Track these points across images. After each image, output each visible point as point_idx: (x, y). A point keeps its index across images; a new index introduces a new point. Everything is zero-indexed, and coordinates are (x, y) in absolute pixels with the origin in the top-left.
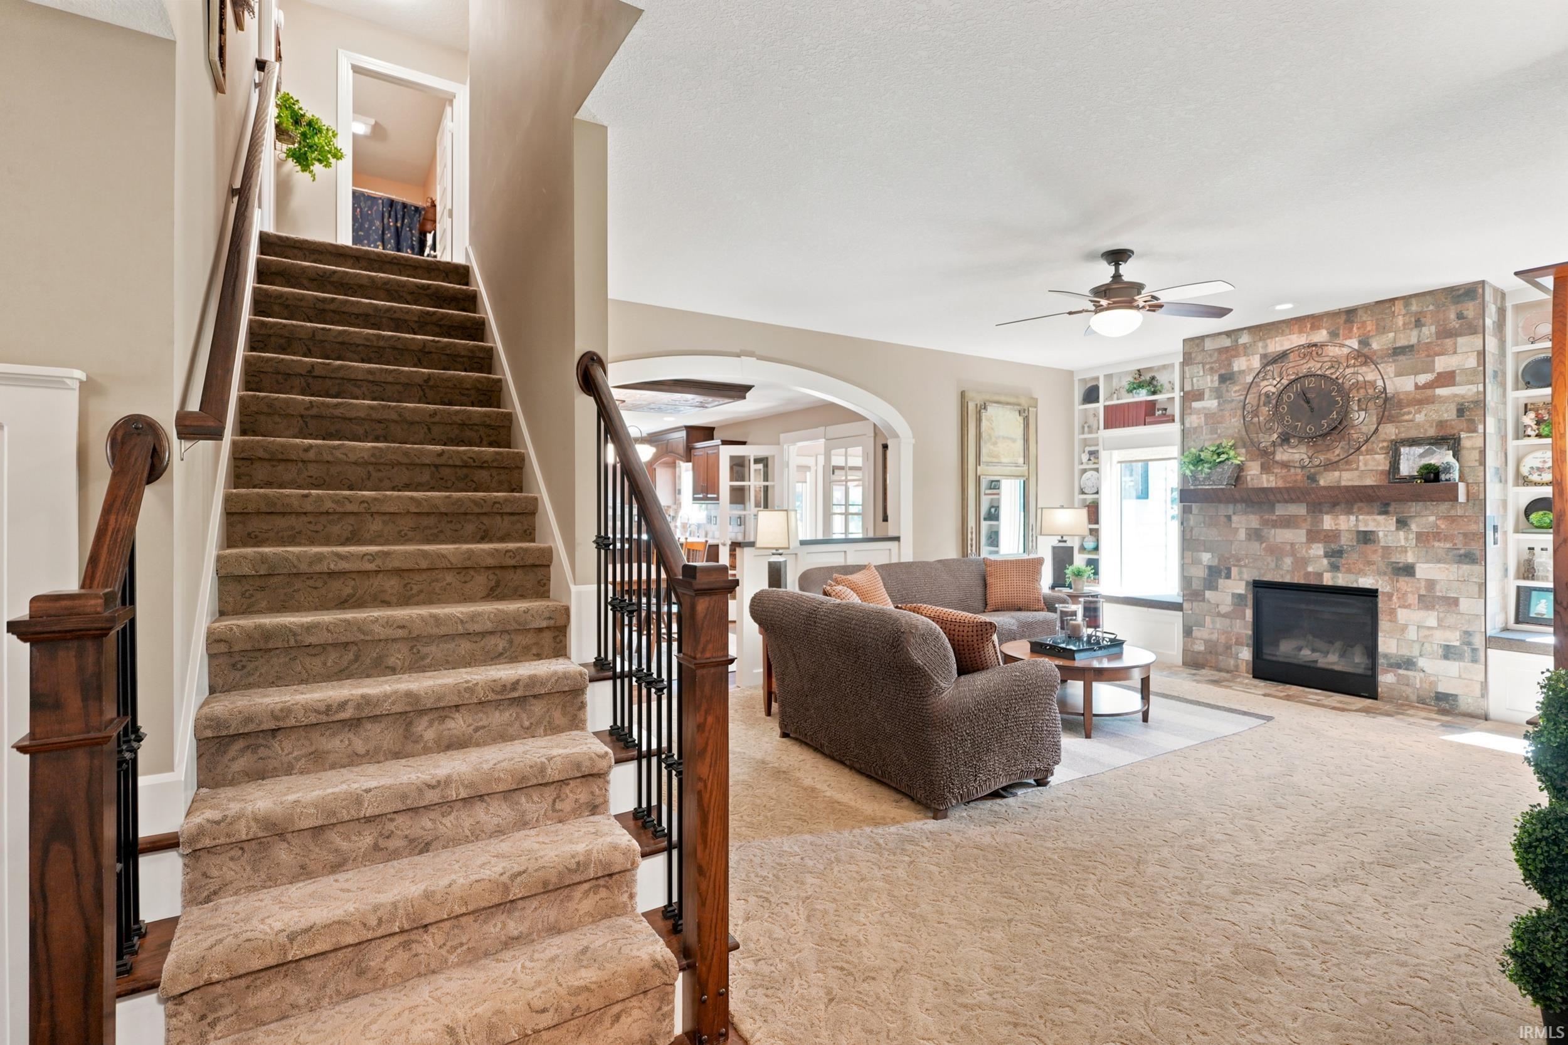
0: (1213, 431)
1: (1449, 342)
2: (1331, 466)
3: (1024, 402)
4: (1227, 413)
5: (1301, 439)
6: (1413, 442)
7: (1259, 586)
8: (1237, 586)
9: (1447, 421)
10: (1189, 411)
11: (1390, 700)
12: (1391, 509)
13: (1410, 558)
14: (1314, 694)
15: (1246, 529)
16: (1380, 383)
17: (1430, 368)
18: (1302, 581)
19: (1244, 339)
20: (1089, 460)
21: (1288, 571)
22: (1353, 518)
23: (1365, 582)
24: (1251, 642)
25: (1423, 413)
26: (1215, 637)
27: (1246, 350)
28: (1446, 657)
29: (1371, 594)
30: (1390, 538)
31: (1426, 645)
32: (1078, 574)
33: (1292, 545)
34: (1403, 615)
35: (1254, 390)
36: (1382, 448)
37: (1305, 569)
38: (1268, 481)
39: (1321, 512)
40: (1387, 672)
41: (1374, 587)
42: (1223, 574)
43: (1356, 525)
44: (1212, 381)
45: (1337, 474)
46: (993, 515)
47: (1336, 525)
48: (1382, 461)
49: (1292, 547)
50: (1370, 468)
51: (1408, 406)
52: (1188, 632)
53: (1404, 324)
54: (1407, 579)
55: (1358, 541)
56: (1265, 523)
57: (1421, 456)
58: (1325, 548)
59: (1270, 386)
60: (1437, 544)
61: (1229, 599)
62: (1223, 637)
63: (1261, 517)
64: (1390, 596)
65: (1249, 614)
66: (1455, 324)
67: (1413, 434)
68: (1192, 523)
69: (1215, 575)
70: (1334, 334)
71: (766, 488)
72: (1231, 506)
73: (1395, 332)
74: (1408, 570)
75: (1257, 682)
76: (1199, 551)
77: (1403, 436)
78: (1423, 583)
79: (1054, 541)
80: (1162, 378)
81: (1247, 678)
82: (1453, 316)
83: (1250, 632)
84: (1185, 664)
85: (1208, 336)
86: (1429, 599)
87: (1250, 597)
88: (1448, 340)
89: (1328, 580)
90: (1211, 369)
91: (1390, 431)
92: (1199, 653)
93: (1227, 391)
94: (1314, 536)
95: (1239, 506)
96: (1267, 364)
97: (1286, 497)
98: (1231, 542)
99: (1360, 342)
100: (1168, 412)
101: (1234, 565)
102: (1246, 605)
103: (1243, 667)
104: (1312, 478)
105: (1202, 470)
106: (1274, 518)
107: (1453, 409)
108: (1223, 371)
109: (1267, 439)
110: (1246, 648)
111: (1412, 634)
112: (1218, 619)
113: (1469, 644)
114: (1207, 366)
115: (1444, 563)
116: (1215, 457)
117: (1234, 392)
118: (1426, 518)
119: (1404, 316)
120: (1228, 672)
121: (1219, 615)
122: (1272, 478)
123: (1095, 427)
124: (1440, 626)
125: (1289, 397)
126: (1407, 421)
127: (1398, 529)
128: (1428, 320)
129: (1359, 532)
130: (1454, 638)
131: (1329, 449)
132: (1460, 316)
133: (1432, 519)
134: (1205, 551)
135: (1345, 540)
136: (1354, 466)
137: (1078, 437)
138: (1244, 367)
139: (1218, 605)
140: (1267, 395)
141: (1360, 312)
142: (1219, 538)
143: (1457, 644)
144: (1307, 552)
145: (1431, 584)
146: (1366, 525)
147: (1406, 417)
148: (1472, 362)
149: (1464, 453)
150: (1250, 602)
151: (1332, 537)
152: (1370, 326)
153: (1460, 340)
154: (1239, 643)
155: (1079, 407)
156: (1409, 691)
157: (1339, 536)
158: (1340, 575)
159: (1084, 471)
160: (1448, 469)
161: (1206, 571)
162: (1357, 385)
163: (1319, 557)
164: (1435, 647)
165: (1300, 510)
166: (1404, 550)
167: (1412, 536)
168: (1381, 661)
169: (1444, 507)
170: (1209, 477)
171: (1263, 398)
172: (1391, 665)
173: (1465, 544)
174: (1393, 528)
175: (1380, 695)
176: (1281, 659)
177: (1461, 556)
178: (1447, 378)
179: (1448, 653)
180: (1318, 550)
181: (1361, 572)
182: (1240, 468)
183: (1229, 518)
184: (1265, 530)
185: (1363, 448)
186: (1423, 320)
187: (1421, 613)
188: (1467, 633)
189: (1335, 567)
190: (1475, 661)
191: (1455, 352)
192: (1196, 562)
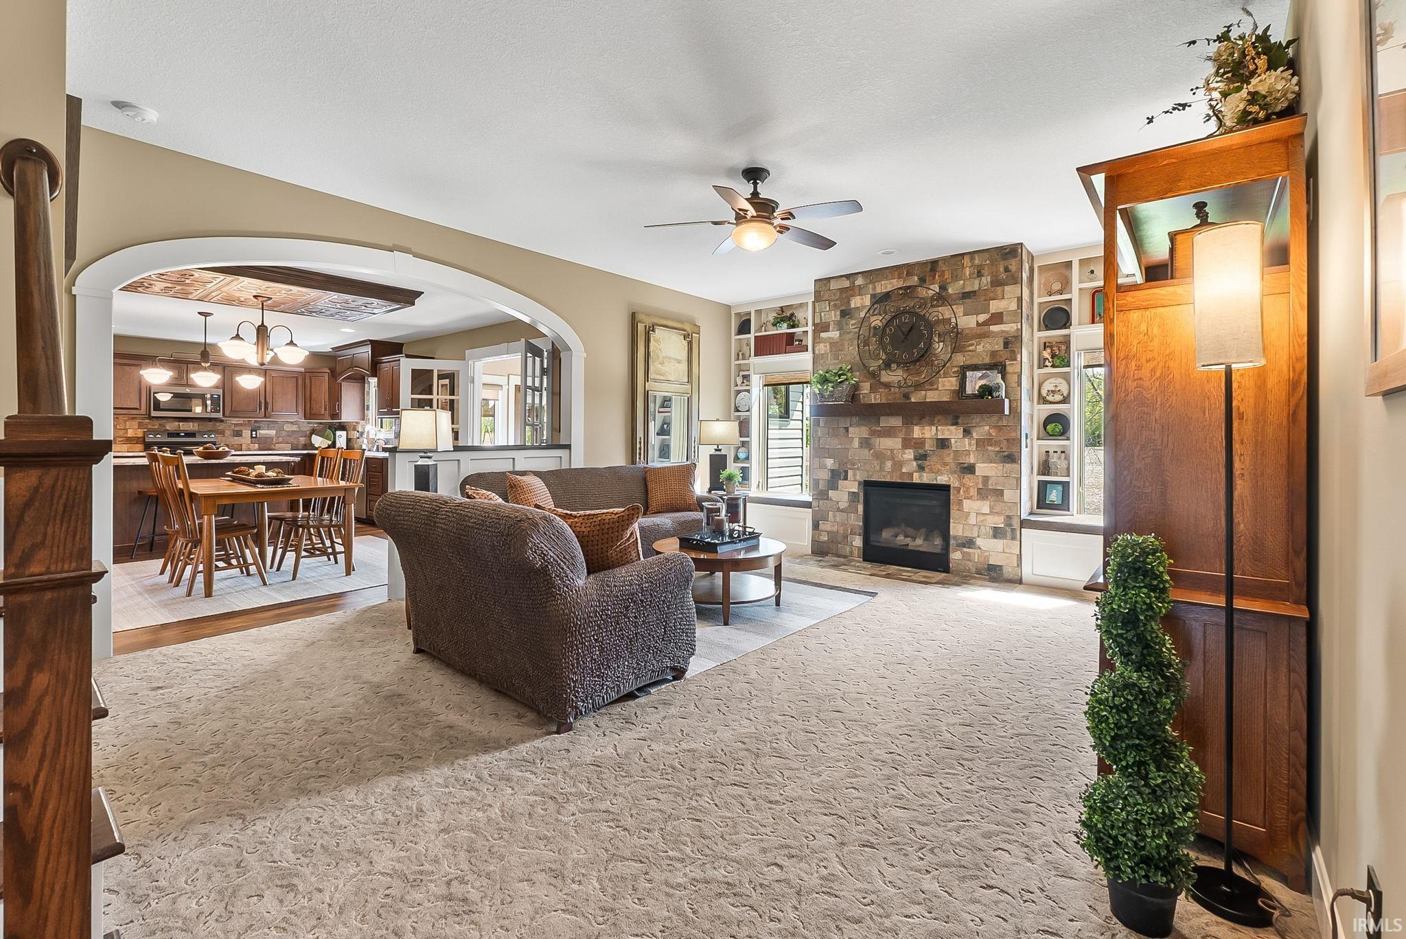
0: (836, 357)
1: (999, 289)
2: (918, 386)
3: (688, 328)
4: (846, 343)
5: (898, 364)
6: (975, 368)
7: (868, 485)
8: (852, 485)
9: (997, 351)
10: (818, 341)
11: (957, 573)
12: (960, 421)
13: (972, 460)
14: (907, 571)
15: (859, 438)
16: (953, 320)
17: (986, 310)
18: (899, 481)
19: (860, 281)
20: (743, 383)
21: (889, 473)
22: (934, 428)
23: (942, 479)
24: (862, 532)
25: (982, 344)
26: (835, 529)
27: (860, 291)
28: (995, 537)
29: (946, 488)
30: (958, 444)
31: (982, 528)
32: (730, 478)
33: (892, 450)
34: (967, 504)
35: (865, 324)
36: (954, 372)
37: (901, 471)
38: (875, 399)
39: (912, 424)
40: (957, 550)
41: (948, 483)
42: (842, 477)
43: (936, 434)
44: (835, 316)
45: (923, 393)
46: (664, 431)
47: (922, 434)
48: (954, 383)
49: (892, 453)
50: (945, 388)
51: (972, 339)
52: (816, 526)
53: (970, 274)
54: (970, 476)
55: (937, 447)
57: (980, 378)
58: (914, 453)
59: (877, 321)
60: (990, 448)
61: (846, 497)
62: (842, 528)
63: (870, 429)
64: (958, 490)
65: (861, 508)
66: (1003, 276)
67: (975, 361)
68: (819, 434)
69: (837, 476)
70: (923, 280)
71: (452, 402)
72: (848, 420)
73: (964, 280)
74: (970, 469)
75: (866, 564)
76: (823, 458)
77: (968, 363)
78: (980, 479)
79: (711, 450)
80: (800, 315)
81: (859, 562)
82: (1002, 269)
83: (861, 524)
84: (813, 553)
85: (833, 278)
86: (983, 493)
87: (862, 494)
89: (916, 479)
90: (835, 305)
91: (960, 359)
92: (823, 543)
93: (847, 324)
94: (908, 443)
95: (855, 419)
96: (875, 303)
97: (888, 411)
98: (848, 450)
99: (940, 288)
100: (804, 343)
101: (850, 469)
102: (858, 502)
103: (856, 552)
104: (907, 396)
105: (826, 389)
106: (879, 429)
107: (1001, 341)
108: (843, 308)
109: (874, 365)
110: (858, 537)
111: (972, 520)
112: (838, 514)
113: (1010, 525)
114: (832, 303)
115: (994, 463)
116: (837, 378)
117: (852, 324)
118: (983, 429)
119: (970, 267)
120: (845, 557)
121: (839, 510)
122: (878, 396)
123: (747, 355)
124: (992, 513)
125: (891, 330)
126: (970, 351)
127: (964, 436)
128: (985, 272)
129: (938, 439)
130: (999, 522)
131: (918, 372)
132: (1007, 270)
133: (987, 428)
134: (829, 458)
135: (928, 446)
136: (935, 387)
137: (734, 363)
138: (858, 305)
139: (838, 503)
140: (875, 328)
141: (940, 263)
142: (840, 447)
143: (1002, 526)
144: (902, 457)
145: (986, 479)
146: (943, 434)
147: (971, 348)
148: (1013, 306)
149: (1008, 376)
150: (861, 499)
151: (920, 443)
152: (947, 275)
153: (1007, 288)
154: (852, 533)
155: (734, 337)
156: (970, 564)
157: (925, 443)
158: (925, 475)
159: (739, 392)
160: (998, 388)
161: (830, 474)
162: (938, 322)
163: (910, 460)
164: (988, 529)
165: (896, 422)
166: (968, 453)
167: (974, 442)
168: (952, 542)
169: (995, 418)
170: (831, 396)
171: (872, 331)
172: (958, 545)
173: (1008, 447)
174: (961, 436)
175: (951, 570)
176: (883, 545)
177: (1005, 457)
178: (997, 318)
179: (997, 533)
180: (909, 454)
181: (939, 472)
182: (856, 387)
183: (847, 429)
184: (873, 440)
185: (942, 372)
186: (982, 271)
187: (979, 503)
188: (1009, 517)
189: (921, 468)
190: (1013, 538)
191: (1003, 298)
192: (822, 466)
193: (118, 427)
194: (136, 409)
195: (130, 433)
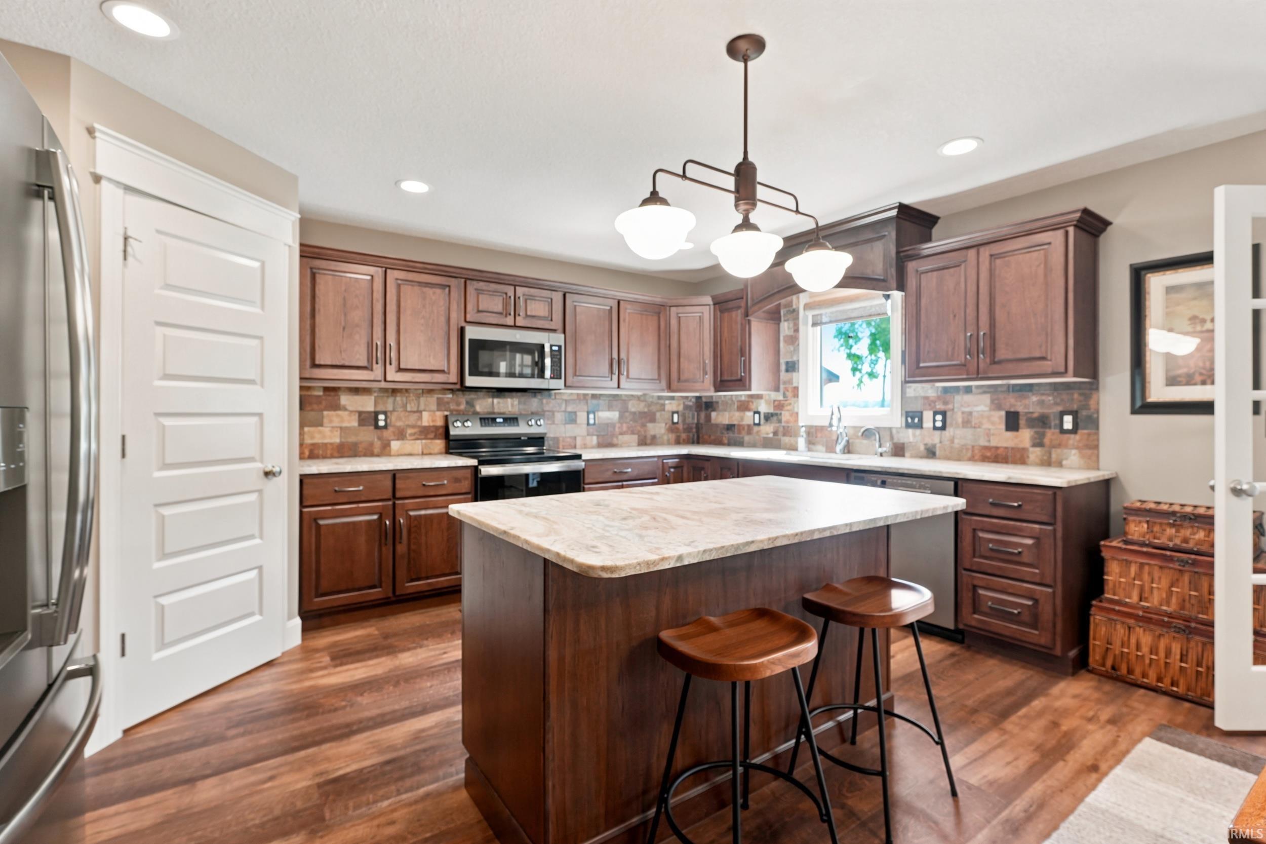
193: (409, 409)
194: (442, 371)
195: (426, 419)
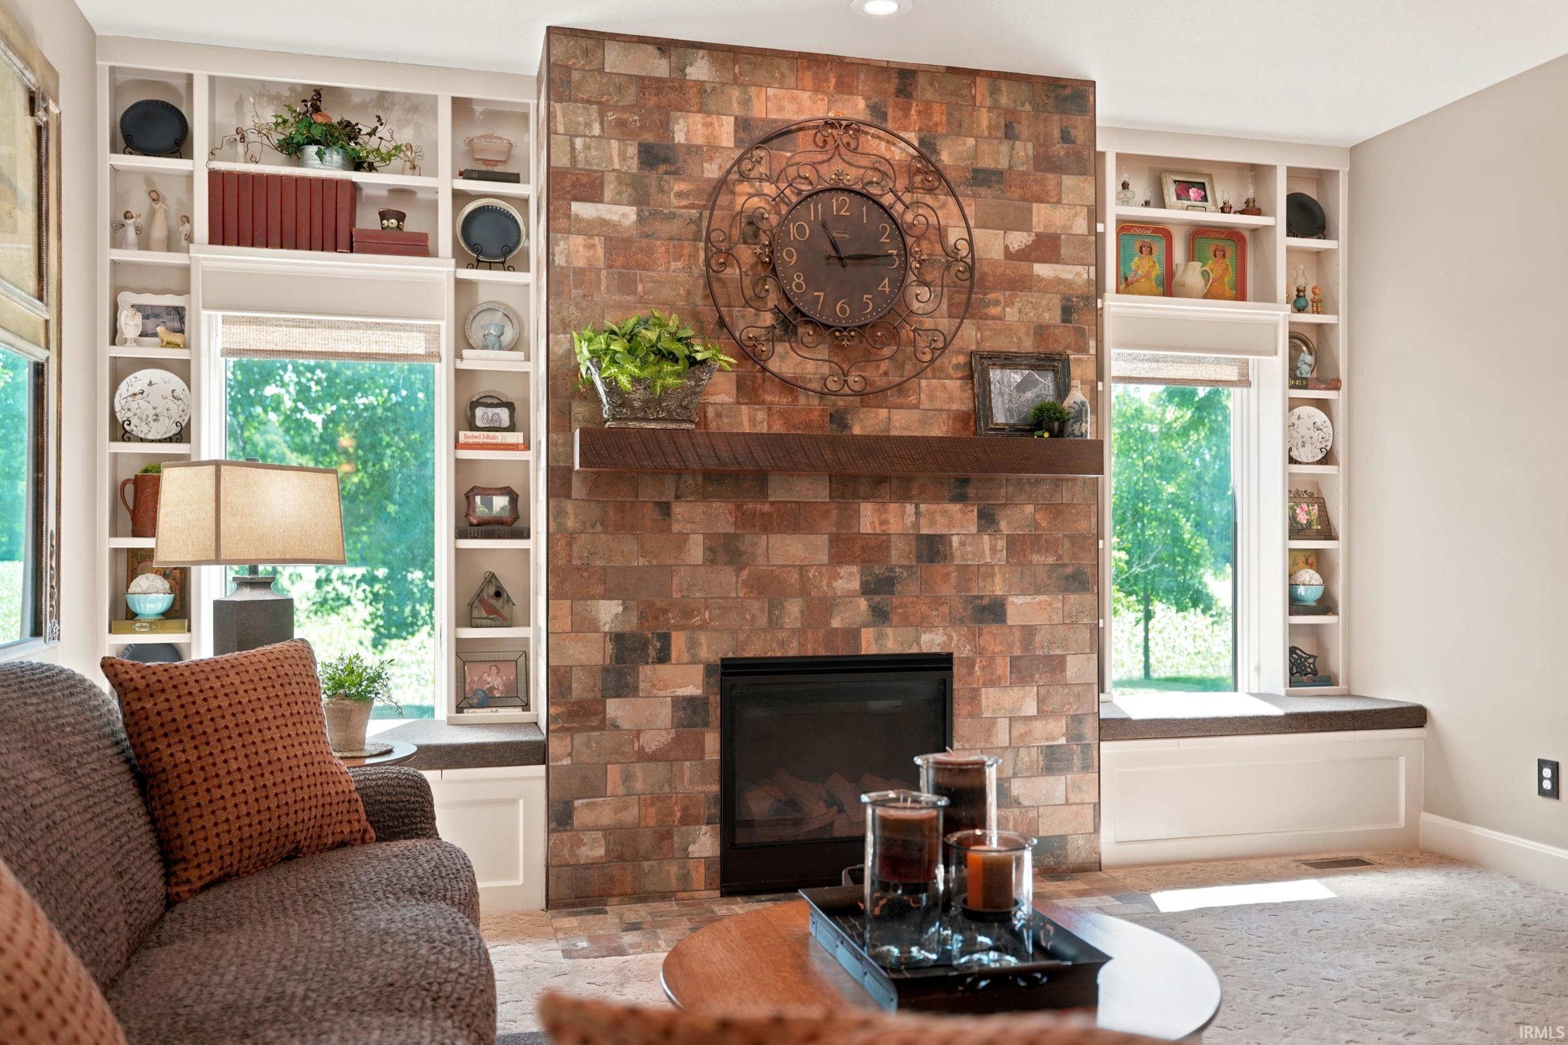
0: (626, 284)
1: (1051, 179)
2: (869, 396)
4: (660, 248)
6: (1008, 360)
7: (733, 672)
8: (684, 677)
9: (1049, 327)
10: (562, 223)
12: (971, 491)
13: (998, 586)
15: (707, 536)
17: (1025, 224)
18: (822, 652)
19: (701, 69)
21: (793, 631)
22: (910, 508)
23: (931, 642)
24: (716, 811)
25: (1017, 305)
26: (631, 815)
27: (703, 98)
28: (1048, 769)
29: (941, 663)
30: (969, 549)
31: (1023, 752)
33: (802, 569)
34: (990, 697)
35: (725, 201)
36: (957, 367)
37: (827, 623)
39: (856, 495)
41: (947, 649)
42: (652, 652)
43: (916, 524)
44: (623, 156)
45: (883, 412)
47: (882, 523)
48: (957, 394)
49: (801, 575)
50: (938, 404)
51: (995, 289)
52: (559, 815)
53: (990, 127)
54: (994, 628)
55: (919, 558)
56: (746, 520)
58: (862, 573)
59: (756, 197)
60: (1036, 558)
61: (664, 714)
62: (652, 811)
63: (739, 508)
64: (970, 664)
65: (712, 742)
66: (1060, 150)
67: (1003, 344)
68: (570, 523)
69: (637, 653)
70: (878, 112)
72: (671, 480)
73: (976, 138)
74: (996, 610)
76: (593, 597)
77: (987, 346)
78: (1017, 634)
82: (1056, 134)
83: (715, 788)
84: (552, 903)
85: (612, 36)
86: (1024, 667)
87: (715, 700)
88: (1051, 176)
89: (870, 644)
90: (622, 124)
91: (969, 335)
92: (588, 866)
94: (844, 547)
96: (754, 147)
98: (667, 571)
99: (921, 143)
101: (677, 628)
102: (705, 723)
103: (699, 875)
104: (839, 419)
106: (766, 508)
107: (1056, 301)
108: (649, 137)
110: (704, 828)
112: (638, 769)
113: (1078, 737)
114: (611, 116)
115: (1045, 594)
117: (678, 194)
118: (1022, 512)
121: (643, 756)
122: (761, 415)
124: (1042, 713)
126: (993, 318)
127: (981, 530)
128: (1023, 129)
129: (920, 537)
130: (1055, 732)
131: (869, 358)
132: (1066, 138)
133: (1030, 509)
134: (604, 598)
135: (899, 555)
136: (913, 399)
138: (699, 141)
139: (638, 733)
140: (750, 217)
141: (922, 80)
142: (642, 562)
143: (1063, 741)
144: (830, 585)
145: (1029, 631)
146: (933, 523)
147: (993, 311)
148: (1082, 222)
150: (714, 714)
151: (874, 549)
152: (938, 115)
154: (689, 820)
157: (888, 548)
158: (890, 631)
161: (609, 647)
163: (851, 595)
164: (1034, 751)
165: (816, 489)
166: (989, 571)
167: (1001, 544)
169: (1046, 486)
173: (1074, 553)
174: (974, 529)
177: (1067, 578)
178: (1049, 246)
179: (1052, 760)
180: (849, 579)
181: (924, 623)
183: (665, 509)
184: (748, 539)
186: (1017, 127)
187: (1015, 693)
188: (1076, 720)
189: (880, 615)
190: (1086, 768)
191: (1059, 202)
192: (583, 625)
